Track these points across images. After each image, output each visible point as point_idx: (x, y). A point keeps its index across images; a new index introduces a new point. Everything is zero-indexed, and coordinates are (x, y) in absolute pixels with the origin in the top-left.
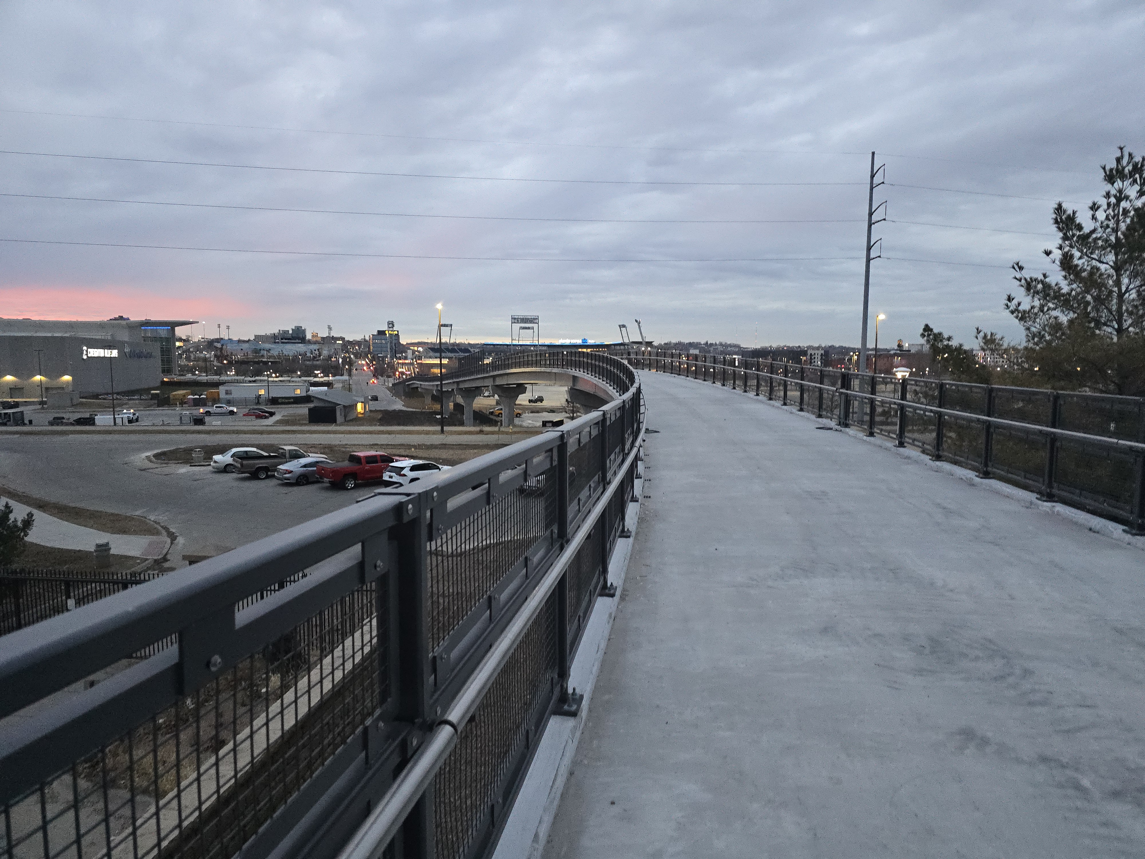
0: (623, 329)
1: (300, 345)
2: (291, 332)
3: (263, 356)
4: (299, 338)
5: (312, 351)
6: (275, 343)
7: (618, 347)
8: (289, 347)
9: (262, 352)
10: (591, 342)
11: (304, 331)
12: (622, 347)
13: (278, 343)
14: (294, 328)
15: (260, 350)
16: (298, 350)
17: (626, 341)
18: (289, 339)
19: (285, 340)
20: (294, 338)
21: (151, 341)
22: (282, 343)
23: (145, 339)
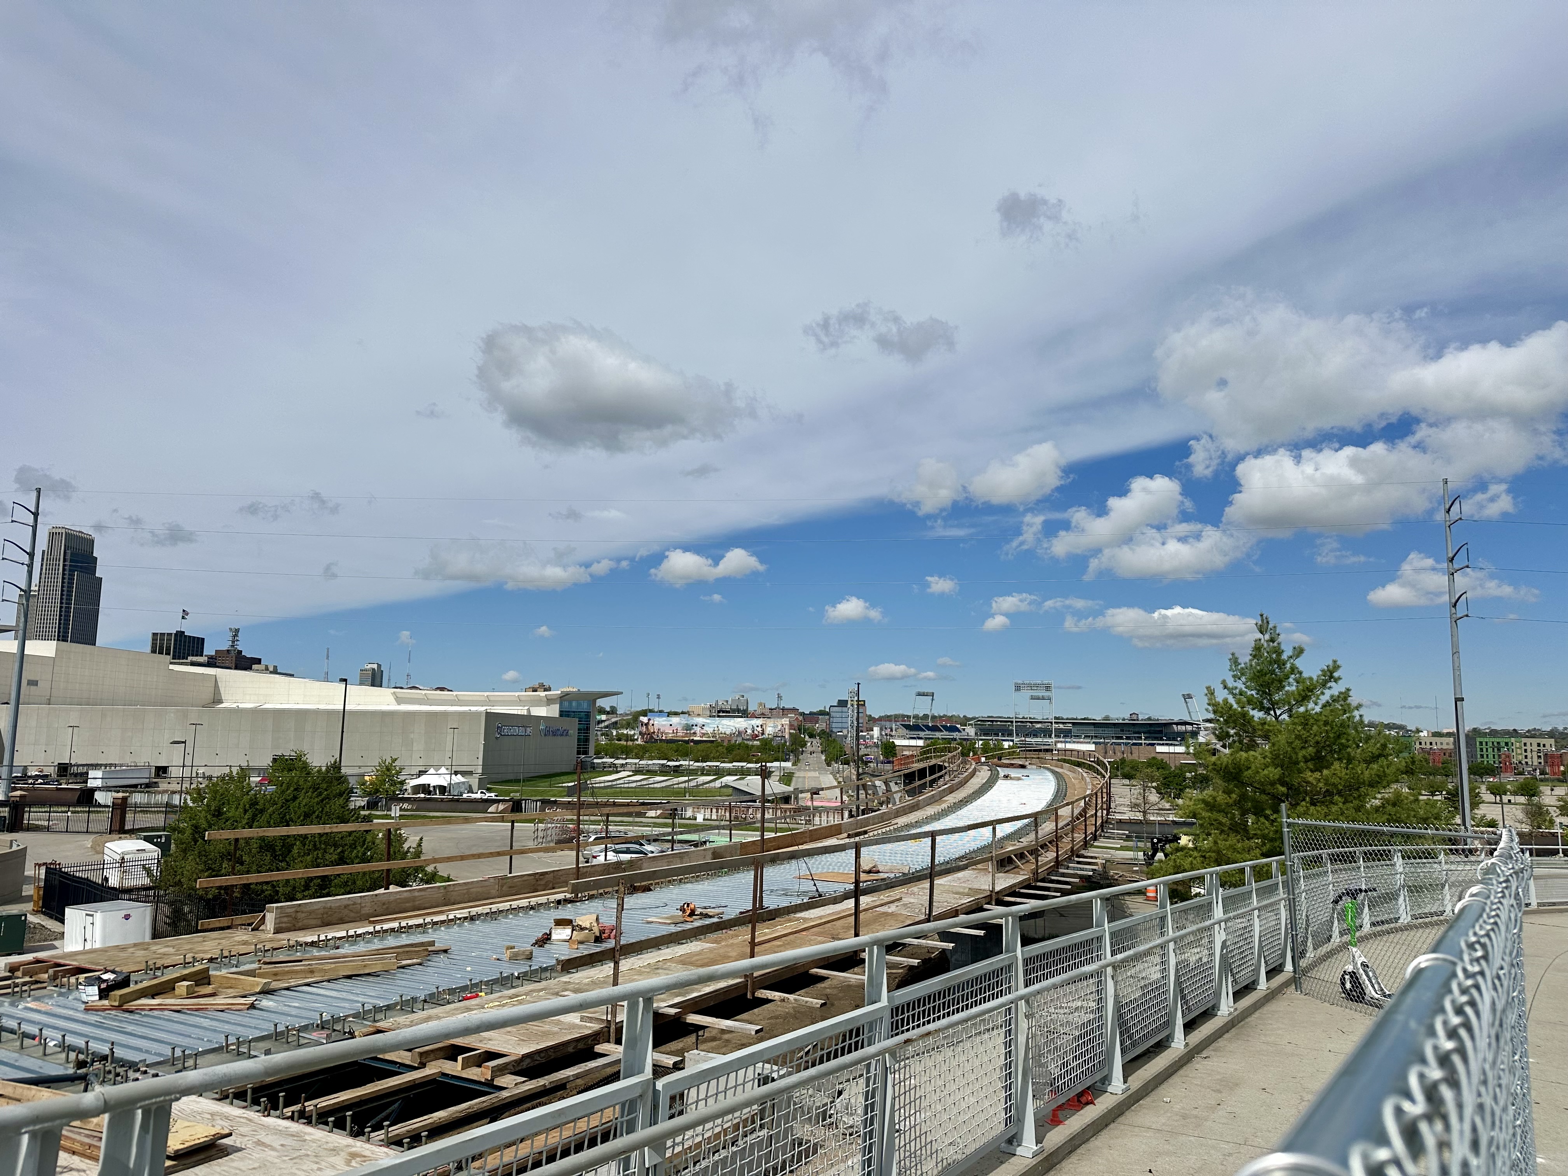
1: (740, 720)
3: (695, 734)
5: (753, 728)
6: (711, 716)
8: (726, 722)
9: (695, 728)
13: (714, 716)
14: (735, 698)
15: (692, 726)
16: (737, 726)
18: (727, 712)
19: (722, 713)
20: (734, 711)
21: (568, 716)
22: (719, 716)
23: (562, 713)
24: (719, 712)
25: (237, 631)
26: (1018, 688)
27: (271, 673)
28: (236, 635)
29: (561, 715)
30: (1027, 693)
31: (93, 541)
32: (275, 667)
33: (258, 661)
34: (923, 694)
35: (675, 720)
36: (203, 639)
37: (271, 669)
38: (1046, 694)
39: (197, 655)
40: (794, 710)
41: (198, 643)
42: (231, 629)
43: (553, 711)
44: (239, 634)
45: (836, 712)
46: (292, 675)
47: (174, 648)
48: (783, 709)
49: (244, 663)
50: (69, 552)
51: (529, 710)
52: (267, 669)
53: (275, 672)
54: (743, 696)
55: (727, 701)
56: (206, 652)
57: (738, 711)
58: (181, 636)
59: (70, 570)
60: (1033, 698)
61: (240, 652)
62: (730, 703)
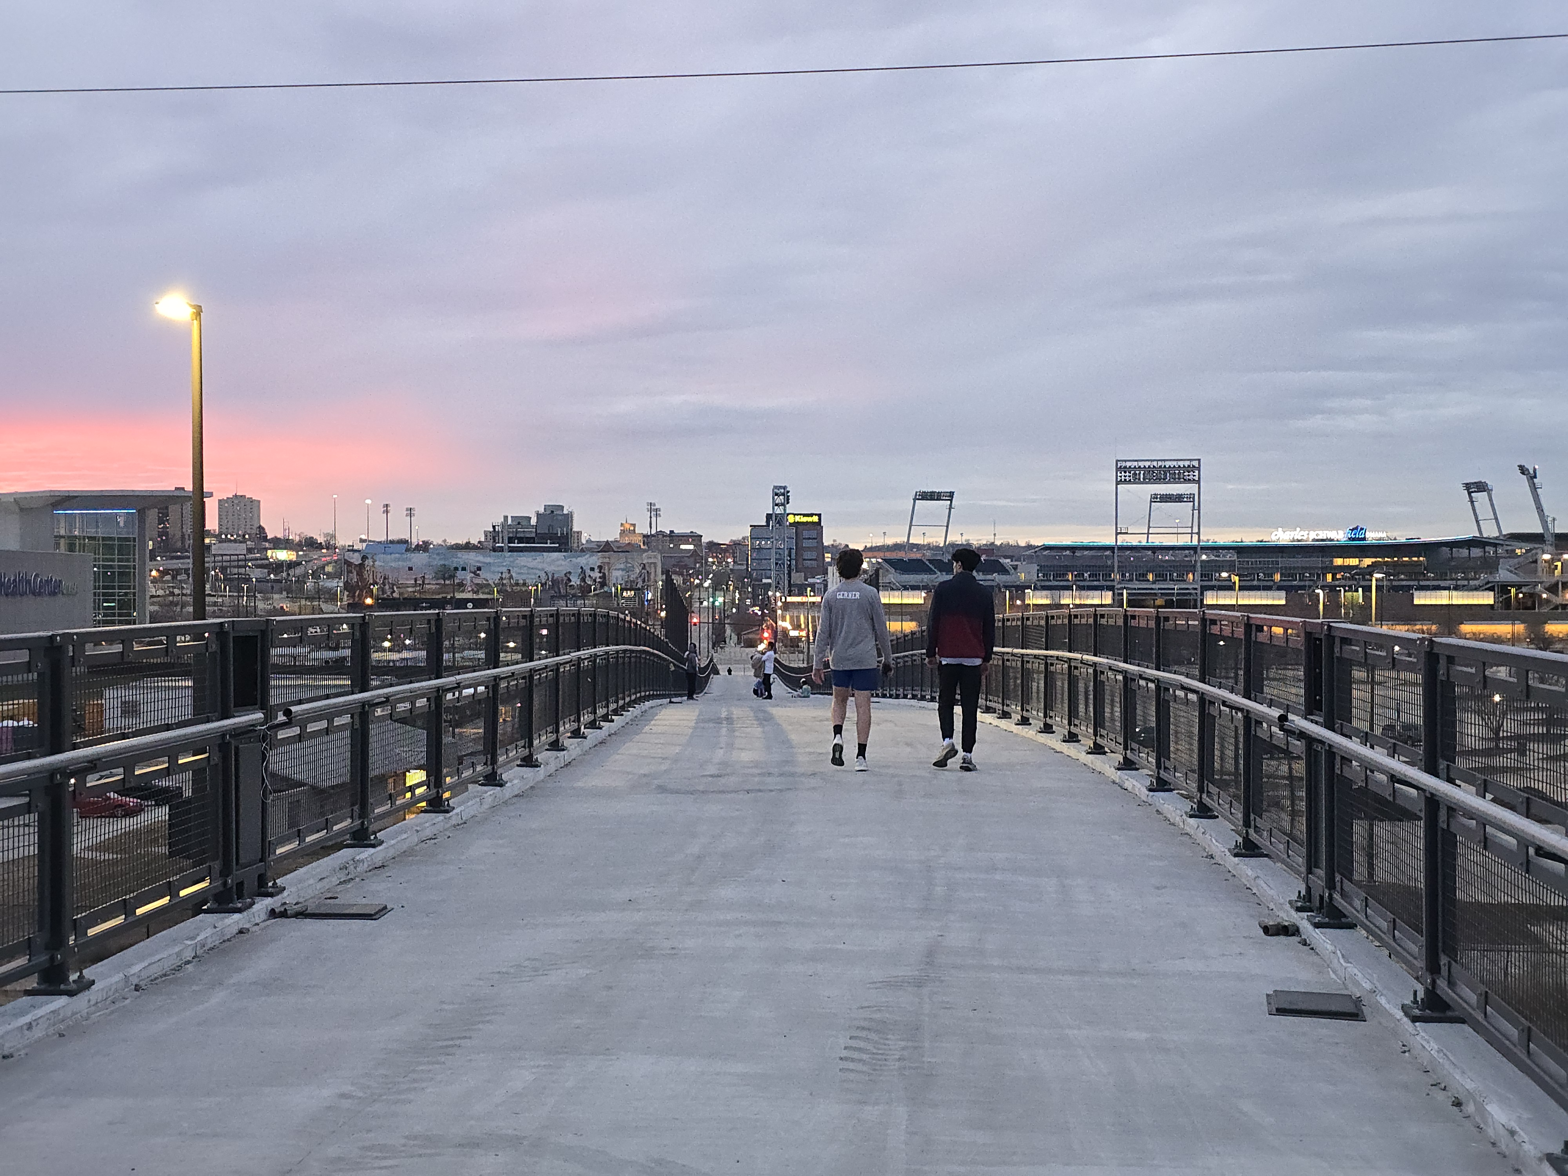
0: (1481, 497)
1: (555, 555)
2: (534, 521)
3: (461, 585)
4: (554, 538)
5: (583, 571)
6: (494, 550)
7: (1464, 552)
8: (526, 561)
9: (460, 574)
10: (1372, 536)
11: (569, 518)
12: (1476, 552)
13: (501, 549)
14: (542, 510)
15: (456, 569)
16: (550, 569)
17: (1490, 531)
19: (518, 542)
20: (543, 538)
22: (512, 550)
24: (511, 540)
35: (418, 558)
54: (563, 508)
55: (529, 519)
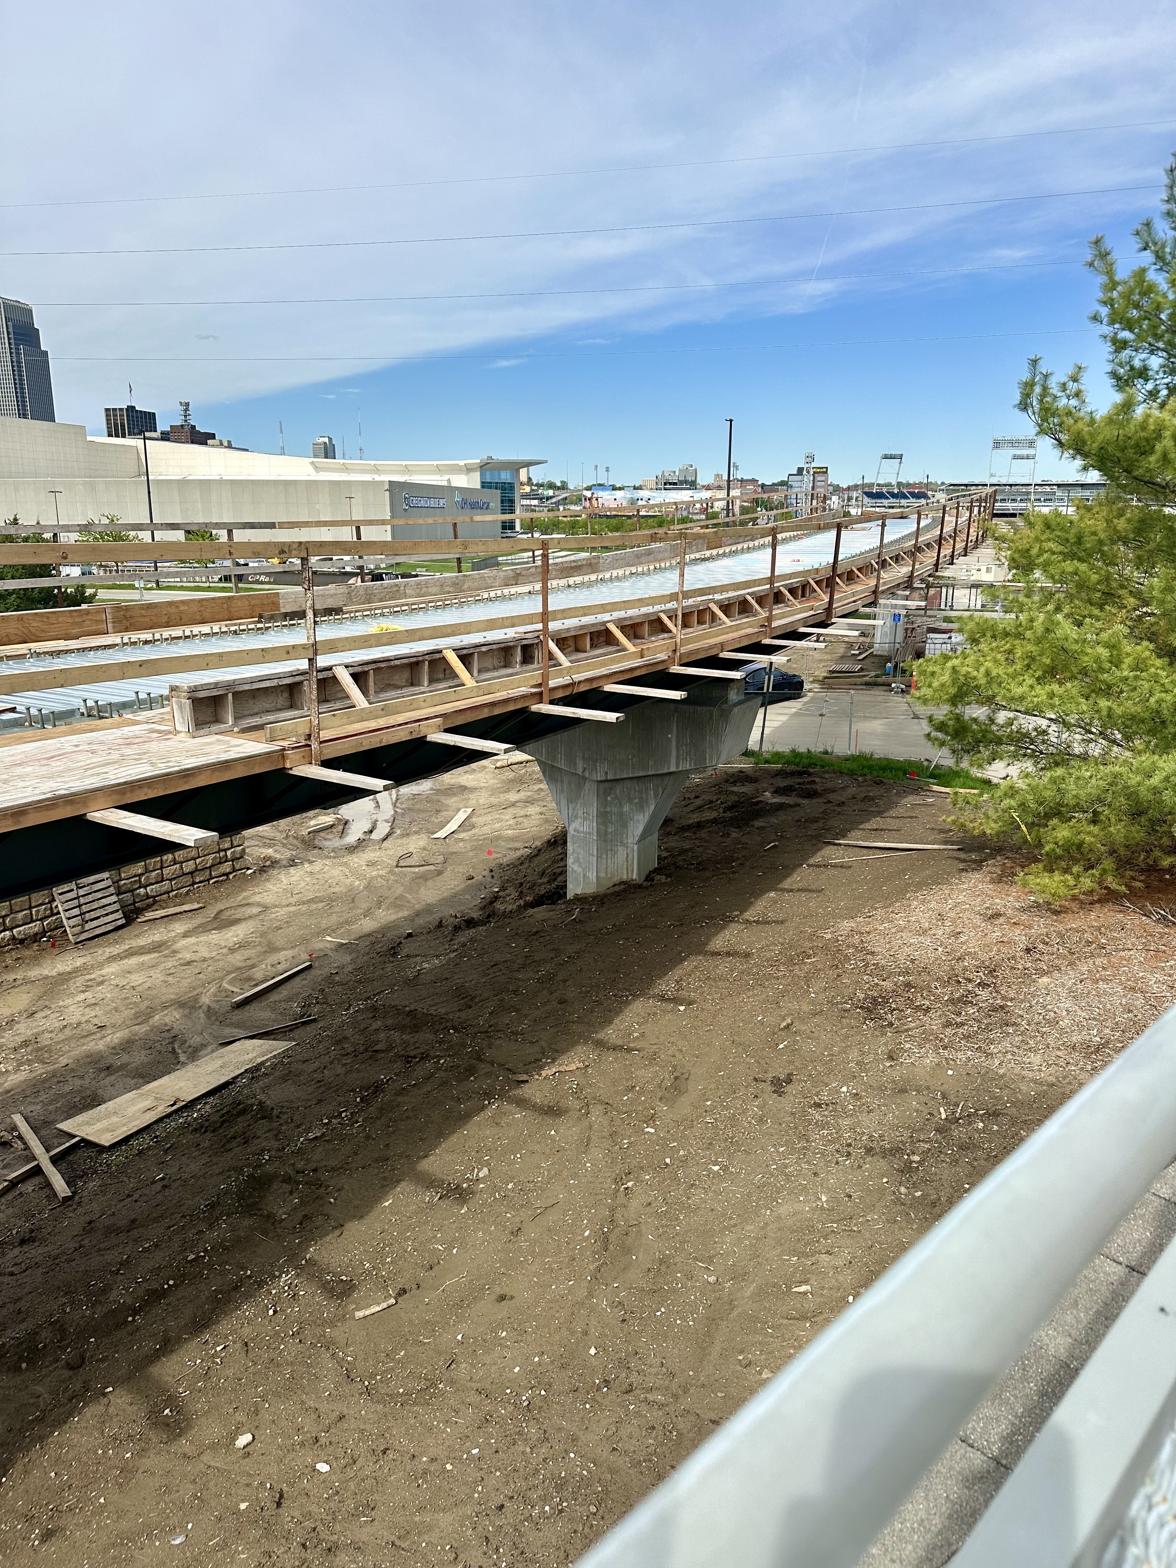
9: (640, 502)
13: (660, 489)
15: (637, 500)
18: (675, 484)
19: (669, 485)
20: (681, 483)
21: (490, 488)
22: (665, 489)
23: (484, 485)
24: (665, 484)
25: (187, 404)
26: (997, 444)
27: (226, 447)
28: (186, 410)
29: (483, 487)
30: (1008, 452)
31: (31, 311)
32: (229, 442)
33: (213, 436)
34: (892, 457)
35: (619, 494)
36: (154, 414)
37: (226, 444)
38: (1031, 452)
39: (151, 431)
40: (754, 481)
41: (150, 419)
42: (181, 403)
43: (470, 481)
44: (190, 408)
45: (795, 481)
46: (247, 450)
47: (128, 424)
48: (742, 481)
49: (201, 438)
50: (10, 323)
51: (449, 480)
52: (221, 444)
53: (230, 446)
54: (692, 466)
55: (674, 472)
56: (159, 429)
57: (686, 482)
58: (132, 412)
59: (16, 344)
60: (1016, 457)
61: (193, 427)
62: (677, 473)
